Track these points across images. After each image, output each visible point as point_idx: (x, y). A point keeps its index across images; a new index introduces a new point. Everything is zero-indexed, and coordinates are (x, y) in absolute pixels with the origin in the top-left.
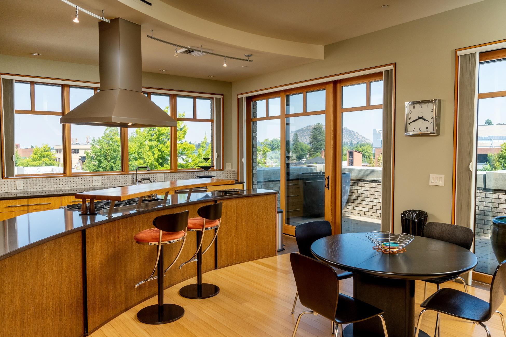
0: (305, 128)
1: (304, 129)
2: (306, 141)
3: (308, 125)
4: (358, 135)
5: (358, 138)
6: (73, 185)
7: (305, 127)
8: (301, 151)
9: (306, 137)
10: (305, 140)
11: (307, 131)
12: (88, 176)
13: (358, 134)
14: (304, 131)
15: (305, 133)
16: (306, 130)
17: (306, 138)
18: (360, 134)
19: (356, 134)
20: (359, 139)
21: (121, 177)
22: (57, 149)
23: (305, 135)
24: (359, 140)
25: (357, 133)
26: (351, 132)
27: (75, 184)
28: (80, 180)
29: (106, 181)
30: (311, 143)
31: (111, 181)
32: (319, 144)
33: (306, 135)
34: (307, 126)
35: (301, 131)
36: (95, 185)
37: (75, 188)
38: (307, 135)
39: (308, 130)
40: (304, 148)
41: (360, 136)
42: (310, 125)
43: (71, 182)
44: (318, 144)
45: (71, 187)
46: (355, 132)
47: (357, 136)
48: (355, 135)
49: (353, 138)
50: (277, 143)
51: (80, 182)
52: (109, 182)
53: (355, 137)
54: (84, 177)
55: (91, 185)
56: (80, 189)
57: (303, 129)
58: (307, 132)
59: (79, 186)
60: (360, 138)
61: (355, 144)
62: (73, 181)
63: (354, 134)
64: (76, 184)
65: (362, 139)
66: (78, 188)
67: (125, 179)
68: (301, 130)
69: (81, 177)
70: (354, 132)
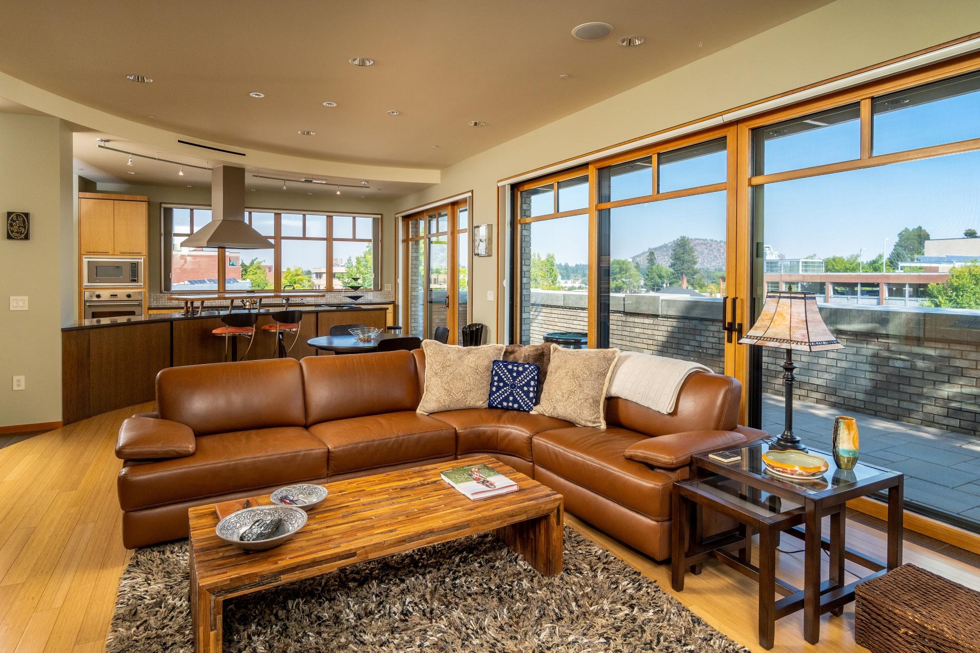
2: (666, 263)
8: (657, 277)
9: (668, 257)
10: (666, 261)
17: (667, 259)
22: (317, 274)
30: (672, 265)
32: (685, 268)
33: (666, 255)
35: (665, 249)
38: (668, 254)
40: (663, 274)
44: (683, 267)
50: (618, 266)
57: (667, 245)
58: (669, 249)
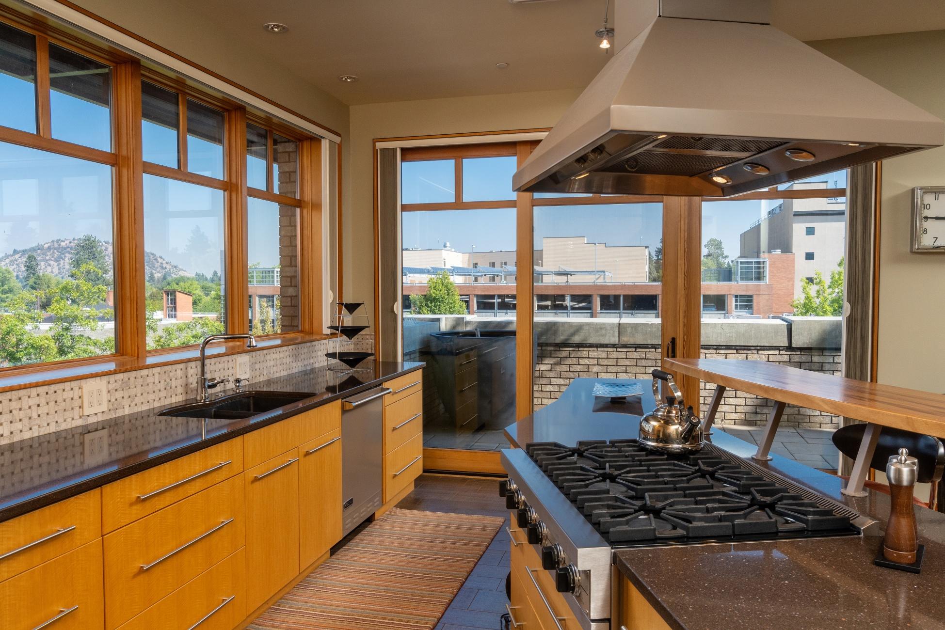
0: (49, 245)
1: (46, 246)
2: (52, 272)
3: (56, 239)
4: (164, 262)
5: (162, 268)
6: (18, 426)
7: (47, 243)
9: (52, 263)
10: (49, 269)
11: (51, 252)
12: (69, 383)
13: (164, 260)
14: (46, 249)
15: (48, 256)
16: (49, 248)
17: (50, 265)
18: (167, 260)
19: (160, 260)
20: (166, 268)
21: (157, 375)
23: (47, 258)
24: (166, 270)
25: (161, 257)
26: (150, 255)
27: (26, 421)
28: (43, 401)
29: (119, 395)
31: (133, 392)
32: (92, 278)
33: (50, 260)
34: (53, 241)
35: (41, 250)
36: (88, 416)
37: (27, 435)
38: (53, 259)
39: (55, 249)
41: (167, 263)
42: (60, 240)
43: (11, 412)
44: (90, 277)
45: (12, 433)
46: (158, 255)
47: (162, 263)
48: (158, 262)
49: (154, 267)
51: (43, 410)
52: (126, 396)
53: (157, 265)
54: (56, 389)
55: (77, 417)
56: (43, 440)
58: (53, 252)
59: (39, 426)
60: (168, 267)
61: (158, 279)
62: (20, 409)
63: (156, 260)
64: (30, 418)
65: (172, 270)
66: (36, 434)
67: (168, 380)
68: (39, 249)
69: (45, 388)
70: (155, 256)
